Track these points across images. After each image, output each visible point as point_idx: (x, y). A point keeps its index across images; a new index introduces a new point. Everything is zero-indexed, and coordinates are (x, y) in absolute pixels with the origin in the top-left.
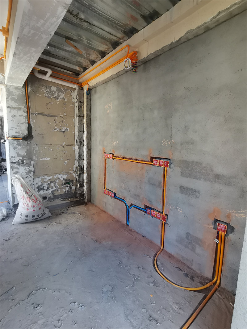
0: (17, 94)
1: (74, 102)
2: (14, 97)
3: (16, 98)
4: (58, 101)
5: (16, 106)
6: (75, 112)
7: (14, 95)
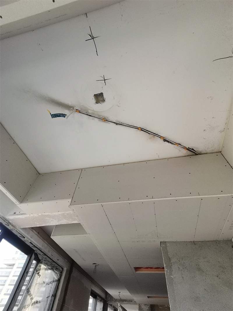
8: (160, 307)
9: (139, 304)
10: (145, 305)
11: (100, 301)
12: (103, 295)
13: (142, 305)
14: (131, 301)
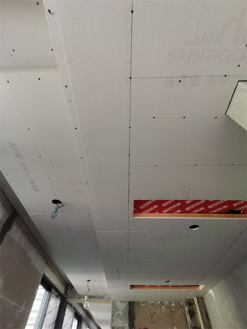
0: (122, 308)
1: (183, 306)
2: (119, 312)
3: (121, 314)
4: (163, 307)
5: (120, 326)
6: (188, 322)
7: (119, 310)
8: (142, 304)
9: (113, 302)
10: (122, 302)
11: (57, 296)
12: (62, 289)
13: (117, 302)
14: (101, 297)
